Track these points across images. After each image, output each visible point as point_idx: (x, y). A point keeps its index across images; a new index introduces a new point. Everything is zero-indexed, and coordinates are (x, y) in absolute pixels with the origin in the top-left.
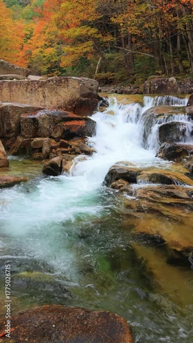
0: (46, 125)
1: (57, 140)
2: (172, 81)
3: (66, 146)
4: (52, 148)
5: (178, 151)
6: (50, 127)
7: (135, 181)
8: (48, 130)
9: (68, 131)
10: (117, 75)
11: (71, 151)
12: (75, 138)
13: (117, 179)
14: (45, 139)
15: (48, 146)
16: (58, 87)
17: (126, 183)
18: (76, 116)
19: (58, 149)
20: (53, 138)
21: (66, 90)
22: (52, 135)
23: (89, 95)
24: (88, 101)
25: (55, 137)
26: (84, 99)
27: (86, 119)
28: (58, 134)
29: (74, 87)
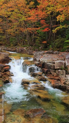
1: (3, 72)
2: (25, 49)
3: (6, 74)
4: (2, 75)
5: (35, 75)
7: (29, 84)
9: (5, 70)
10: (4, 43)
11: (8, 76)
12: (7, 71)
13: (25, 84)
17: (27, 85)
19: (4, 75)
20: (2, 72)
24: (7, 59)
26: (6, 59)
27: (9, 66)
28: (3, 71)
29: (3, 56)
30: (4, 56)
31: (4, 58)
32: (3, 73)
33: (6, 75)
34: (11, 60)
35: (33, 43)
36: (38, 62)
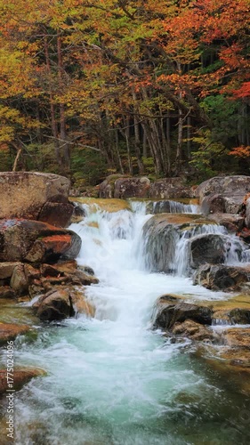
0: (16, 242)
1: (37, 265)
2: (145, 183)
3: (55, 273)
4: (32, 277)
6: (22, 245)
8: (19, 250)
9: (51, 250)
11: (65, 281)
12: (60, 262)
14: (15, 264)
15: (22, 274)
16: (13, 187)
17: (200, 326)
18: (58, 229)
19: (44, 279)
20: (28, 262)
21: (24, 191)
22: (27, 257)
23: (58, 199)
24: (59, 207)
25: (33, 260)
26: (52, 204)
27: (71, 233)
28: (38, 255)
29: (37, 187)
30: (42, 186)
31: (43, 200)
32: (38, 268)
33: (53, 279)
34: (80, 212)
35: (178, 166)
36: (238, 217)
